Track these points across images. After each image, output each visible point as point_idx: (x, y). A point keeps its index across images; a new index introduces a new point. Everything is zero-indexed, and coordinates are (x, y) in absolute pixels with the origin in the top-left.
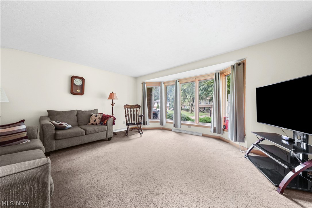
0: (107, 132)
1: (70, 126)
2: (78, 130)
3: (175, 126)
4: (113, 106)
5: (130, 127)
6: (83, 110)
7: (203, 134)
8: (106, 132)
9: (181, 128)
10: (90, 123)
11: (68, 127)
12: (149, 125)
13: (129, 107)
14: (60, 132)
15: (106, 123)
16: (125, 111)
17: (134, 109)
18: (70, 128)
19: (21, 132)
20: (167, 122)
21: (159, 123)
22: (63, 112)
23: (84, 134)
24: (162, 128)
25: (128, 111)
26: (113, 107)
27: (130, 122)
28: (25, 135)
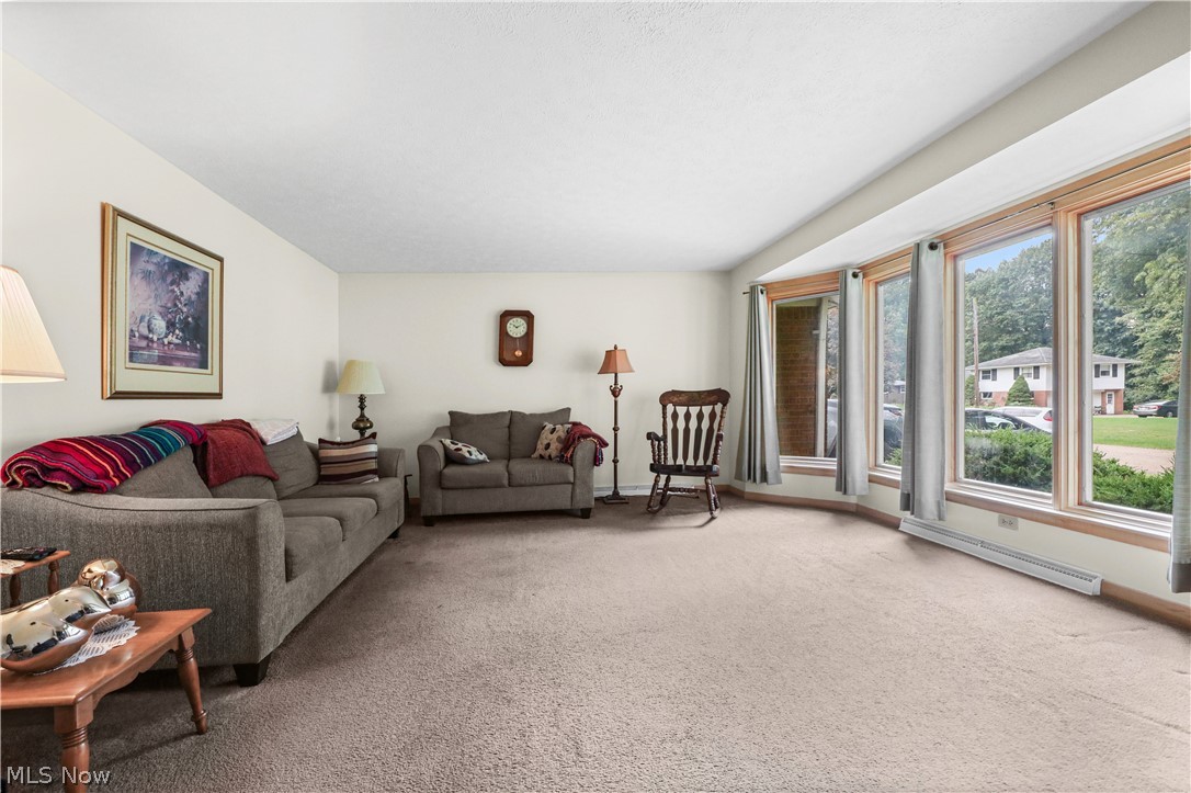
0: (573, 489)
1: (482, 457)
2: (499, 468)
3: (908, 502)
4: (618, 398)
5: (678, 481)
6: (527, 412)
7: (1103, 583)
8: (571, 486)
9: (941, 518)
10: (536, 455)
11: (473, 457)
12: (779, 481)
13: (682, 398)
14: (452, 470)
15: (572, 456)
16: (664, 417)
17: (703, 408)
18: (483, 462)
19: (366, 458)
20: (872, 480)
21: (833, 481)
22: (478, 416)
23: (506, 482)
24: (854, 509)
25: (675, 416)
26: (616, 402)
27: (680, 461)
28: (373, 465)
